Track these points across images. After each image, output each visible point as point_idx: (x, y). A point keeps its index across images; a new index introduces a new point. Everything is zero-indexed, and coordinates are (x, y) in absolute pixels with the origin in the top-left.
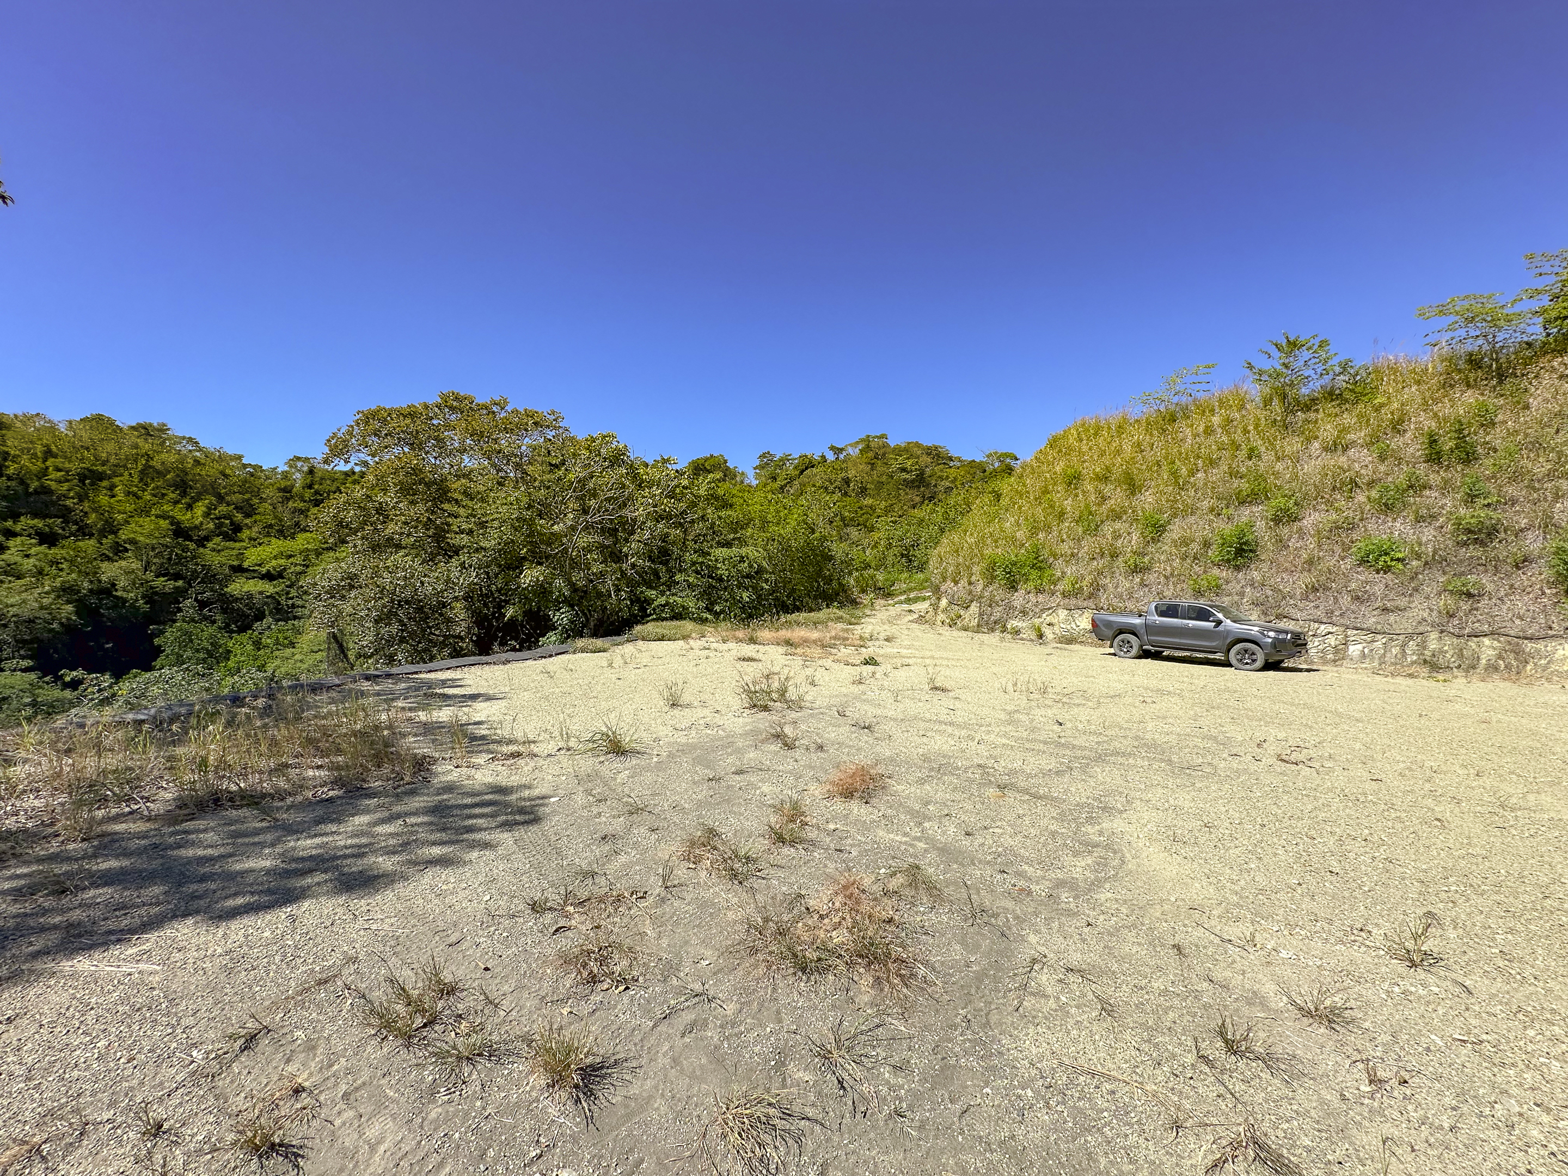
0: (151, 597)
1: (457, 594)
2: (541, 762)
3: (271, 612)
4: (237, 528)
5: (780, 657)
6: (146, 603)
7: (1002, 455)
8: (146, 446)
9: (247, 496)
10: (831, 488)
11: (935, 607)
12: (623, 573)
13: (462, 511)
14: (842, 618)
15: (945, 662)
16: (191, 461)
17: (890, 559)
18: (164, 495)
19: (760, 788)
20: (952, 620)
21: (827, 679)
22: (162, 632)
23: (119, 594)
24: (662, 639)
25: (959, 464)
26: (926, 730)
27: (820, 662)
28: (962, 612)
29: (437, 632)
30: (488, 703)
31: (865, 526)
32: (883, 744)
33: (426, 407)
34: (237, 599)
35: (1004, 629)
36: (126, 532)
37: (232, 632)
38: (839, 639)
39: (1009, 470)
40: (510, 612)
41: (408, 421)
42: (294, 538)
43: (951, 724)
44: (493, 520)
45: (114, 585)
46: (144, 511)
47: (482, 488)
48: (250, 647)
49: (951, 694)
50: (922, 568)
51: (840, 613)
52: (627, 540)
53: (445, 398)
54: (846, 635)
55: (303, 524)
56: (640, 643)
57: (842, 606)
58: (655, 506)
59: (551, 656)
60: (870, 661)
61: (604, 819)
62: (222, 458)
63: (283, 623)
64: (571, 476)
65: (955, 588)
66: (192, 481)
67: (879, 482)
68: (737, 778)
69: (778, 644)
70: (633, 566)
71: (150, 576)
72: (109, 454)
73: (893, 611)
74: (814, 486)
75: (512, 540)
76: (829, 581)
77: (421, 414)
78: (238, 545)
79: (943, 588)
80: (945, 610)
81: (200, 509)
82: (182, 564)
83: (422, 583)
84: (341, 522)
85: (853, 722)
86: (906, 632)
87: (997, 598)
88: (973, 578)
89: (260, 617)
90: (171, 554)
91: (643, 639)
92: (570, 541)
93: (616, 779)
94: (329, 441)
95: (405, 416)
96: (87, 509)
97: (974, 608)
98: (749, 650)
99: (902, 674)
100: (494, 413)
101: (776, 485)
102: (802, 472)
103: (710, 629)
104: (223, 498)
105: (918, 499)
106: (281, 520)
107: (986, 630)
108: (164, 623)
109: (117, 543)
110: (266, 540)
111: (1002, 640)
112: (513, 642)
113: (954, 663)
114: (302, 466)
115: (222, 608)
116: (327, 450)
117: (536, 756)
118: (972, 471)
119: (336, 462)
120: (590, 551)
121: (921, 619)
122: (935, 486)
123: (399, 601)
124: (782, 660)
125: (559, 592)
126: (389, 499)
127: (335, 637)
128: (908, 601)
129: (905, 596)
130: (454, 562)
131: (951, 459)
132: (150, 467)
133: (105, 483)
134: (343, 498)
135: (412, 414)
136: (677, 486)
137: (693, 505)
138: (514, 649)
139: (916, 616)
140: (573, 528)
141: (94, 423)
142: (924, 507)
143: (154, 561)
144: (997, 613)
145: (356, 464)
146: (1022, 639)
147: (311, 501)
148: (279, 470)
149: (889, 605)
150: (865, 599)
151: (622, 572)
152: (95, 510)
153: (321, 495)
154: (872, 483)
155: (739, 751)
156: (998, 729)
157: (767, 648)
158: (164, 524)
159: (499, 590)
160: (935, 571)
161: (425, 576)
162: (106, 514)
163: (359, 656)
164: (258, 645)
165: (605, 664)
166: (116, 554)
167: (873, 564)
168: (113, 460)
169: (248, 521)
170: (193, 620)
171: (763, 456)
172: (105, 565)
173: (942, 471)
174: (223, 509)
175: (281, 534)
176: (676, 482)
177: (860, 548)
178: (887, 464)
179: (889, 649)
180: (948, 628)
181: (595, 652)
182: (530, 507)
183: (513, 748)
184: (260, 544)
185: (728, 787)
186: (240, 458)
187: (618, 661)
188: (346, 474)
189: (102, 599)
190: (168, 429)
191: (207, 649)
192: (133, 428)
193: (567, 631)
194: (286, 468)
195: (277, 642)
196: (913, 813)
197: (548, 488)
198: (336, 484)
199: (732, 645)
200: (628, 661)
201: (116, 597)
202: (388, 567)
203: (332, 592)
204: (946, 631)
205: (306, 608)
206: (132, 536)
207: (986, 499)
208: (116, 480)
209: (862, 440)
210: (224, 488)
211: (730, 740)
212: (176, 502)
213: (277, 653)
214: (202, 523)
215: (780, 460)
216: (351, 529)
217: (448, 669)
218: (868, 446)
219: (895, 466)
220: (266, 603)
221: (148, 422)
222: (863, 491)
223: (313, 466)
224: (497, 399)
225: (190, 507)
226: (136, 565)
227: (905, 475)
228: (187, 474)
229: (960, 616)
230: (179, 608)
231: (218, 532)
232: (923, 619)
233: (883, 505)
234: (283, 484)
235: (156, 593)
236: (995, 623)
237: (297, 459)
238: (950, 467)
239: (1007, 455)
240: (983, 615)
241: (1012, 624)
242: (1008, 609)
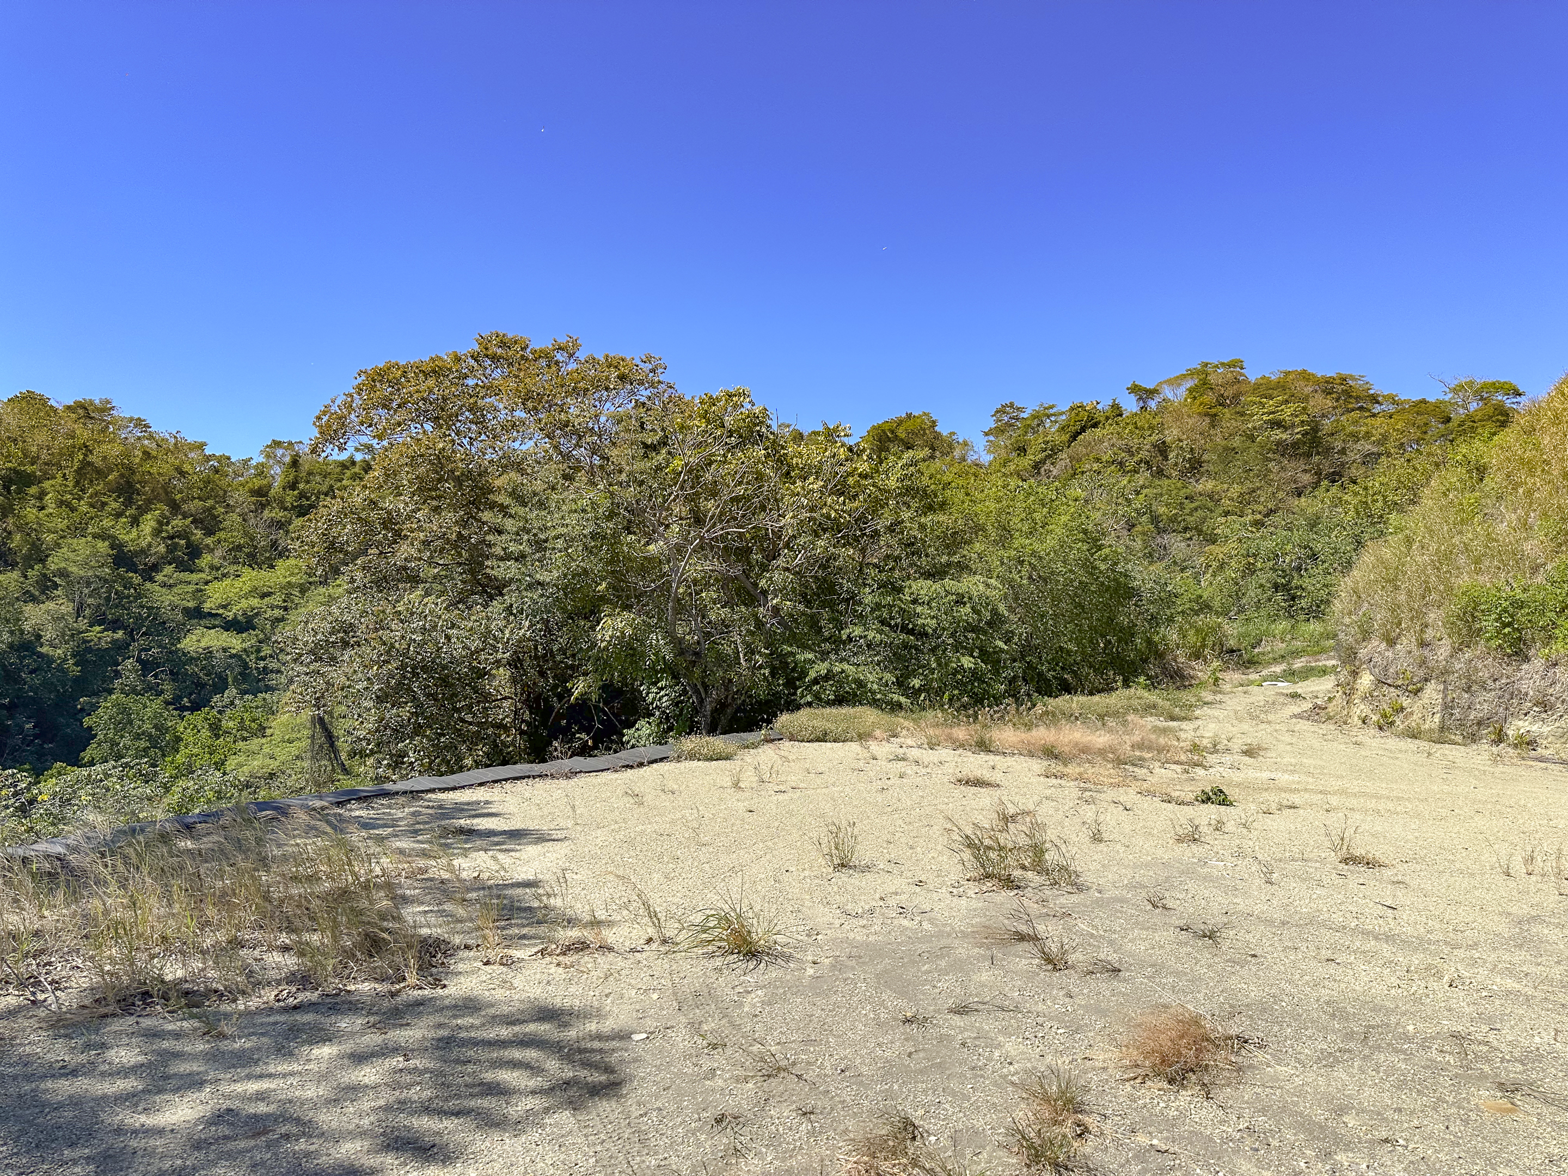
0: (83, 653)
1: (499, 656)
2: (620, 963)
3: (235, 680)
4: (195, 552)
5: (1035, 780)
6: (76, 664)
7: (1485, 386)
8: (83, 433)
9: (210, 503)
10: (1131, 463)
11: (1349, 691)
12: (759, 624)
13: (509, 524)
14: (1154, 707)
15: (1372, 804)
16: (141, 454)
17: (1252, 593)
18: (104, 504)
19: (999, 1046)
20: (1384, 716)
21: (1127, 828)
22: (95, 707)
23: (44, 650)
24: (822, 738)
25: (1392, 408)
26: (1334, 948)
27: (1111, 794)
28: (1406, 702)
29: (469, 718)
30: (539, 848)
31: (1200, 532)
32: (1244, 972)
33: (458, 359)
34: (192, 658)
35: (1500, 738)
36: (56, 560)
37: (183, 709)
38: (1150, 749)
39: (1502, 418)
40: (579, 687)
41: (431, 382)
42: (272, 567)
43: (1389, 938)
44: (557, 537)
45: (39, 637)
46: (78, 530)
47: (539, 486)
48: (205, 733)
49: (1387, 873)
50: (1317, 611)
51: (1151, 697)
52: (764, 568)
53: (484, 342)
54: (1162, 741)
55: (282, 543)
56: (786, 744)
57: (1153, 683)
58: (812, 510)
59: (641, 765)
60: (1216, 797)
61: (720, 1082)
62: (179, 447)
63: (251, 697)
64: (677, 463)
65: (1389, 654)
66: (139, 482)
67: (1226, 449)
68: (957, 1020)
69: (1031, 755)
70: (776, 610)
71: (83, 624)
72: (40, 448)
73: (1261, 694)
74: (1098, 460)
75: (585, 570)
76: (1127, 634)
77: (450, 370)
78: (195, 577)
79: (1363, 653)
80: (1368, 697)
81: (149, 523)
82: (124, 608)
83: (448, 638)
84: (333, 543)
85: (1182, 923)
86: (1287, 738)
87: (1484, 674)
88: (1429, 634)
89: (221, 686)
90: (110, 593)
91: (792, 738)
92: (675, 570)
93: (741, 1005)
94: (319, 418)
95: (426, 375)
96: (11, 527)
97: (1432, 692)
98: (976, 764)
99: (1279, 824)
100: (557, 363)
101: (1026, 462)
102: (1074, 437)
103: (906, 723)
104: (179, 507)
105: (1306, 478)
106: (252, 540)
107: (1459, 739)
108: (96, 694)
109: (45, 575)
110: (232, 569)
111: (1496, 759)
112: (584, 736)
113: (1390, 806)
114: (283, 455)
115: (172, 673)
116: (315, 433)
117: (611, 949)
118: (1420, 420)
119: (329, 451)
120: (707, 585)
121: (1318, 713)
122: (1343, 452)
123: (414, 668)
124: (1042, 786)
125: (656, 654)
126: (400, 504)
127: (321, 720)
128: (1291, 675)
129: (1284, 666)
130: (496, 606)
131: (1375, 399)
132: (89, 464)
133: (33, 490)
134: (336, 505)
135: (436, 372)
136: (850, 474)
137: (876, 505)
138: (584, 751)
139: (1307, 706)
140: (679, 549)
141: (24, 404)
142: (1320, 492)
143: (90, 601)
144: (1484, 704)
145: (357, 450)
146: (1541, 759)
147: (294, 507)
148: (254, 462)
149: (1251, 683)
150: (1201, 671)
151: (757, 619)
152: (20, 528)
153: (308, 499)
154: (1214, 450)
155: (959, 966)
156: (1493, 957)
157: (1010, 761)
158: (103, 546)
159: (562, 651)
160: (1347, 620)
161: (453, 626)
162: (33, 535)
163: (352, 754)
164: (216, 729)
165: (727, 781)
166: (43, 592)
167: (1216, 604)
168: (44, 456)
169: (209, 541)
170: (134, 691)
171: (1001, 411)
172: (29, 609)
173: (1355, 422)
174: (178, 523)
175: (253, 560)
176: (848, 467)
177: (1188, 573)
178: (1242, 414)
179: (1253, 772)
180: (1373, 731)
181: (711, 759)
182: (611, 515)
183: (574, 934)
184: (224, 575)
185: (941, 1039)
186: (201, 446)
187: (749, 779)
188: (344, 466)
189: (24, 657)
190: (113, 408)
191: (150, 735)
192: (69, 408)
193: (667, 718)
194: (262, 459)
195: (242, 728)
196: (1308, 1127)
197: (641, 483)
198: (328, 482)
199: (944, 753)
200: (766, 777)
201: (41, 655)
202: (399, 613)
203: (317, 653)
204: (1373, 740)
205: (282, 673)
206: (63, 565)
207: (1454, 476)
208: (47, 484)
209: (1192, 373)
210: (181, 492)
211: (944, 942)
212: (119, 515)
213: (241, 744)
214: (150, 545)
215: (1034, 417)
216: (346, 553)
217: (481, 784)
218: (1205, 383)
219: (1257, 420)
220: (229, 666)
221: (87, 398)
222: (1195, 466)
223: (297, 455)
224: (563, 340)
225: (135, 521)
226: (67, 608)
227: (1279, 435)
228: (133, 473)
229: (1402, 709)
230: (117, 672)
231: (171, 558)
232: (1323, 713)
233: (1235, 491)
234: (257, 483)
235: (90, 650)
236: (1479, 723)
237: (277, 444)
238: (1374, 415)
239: (1497, 387)
240: (1452, 708)
241: (1518, 727)
242: (1507, 696)
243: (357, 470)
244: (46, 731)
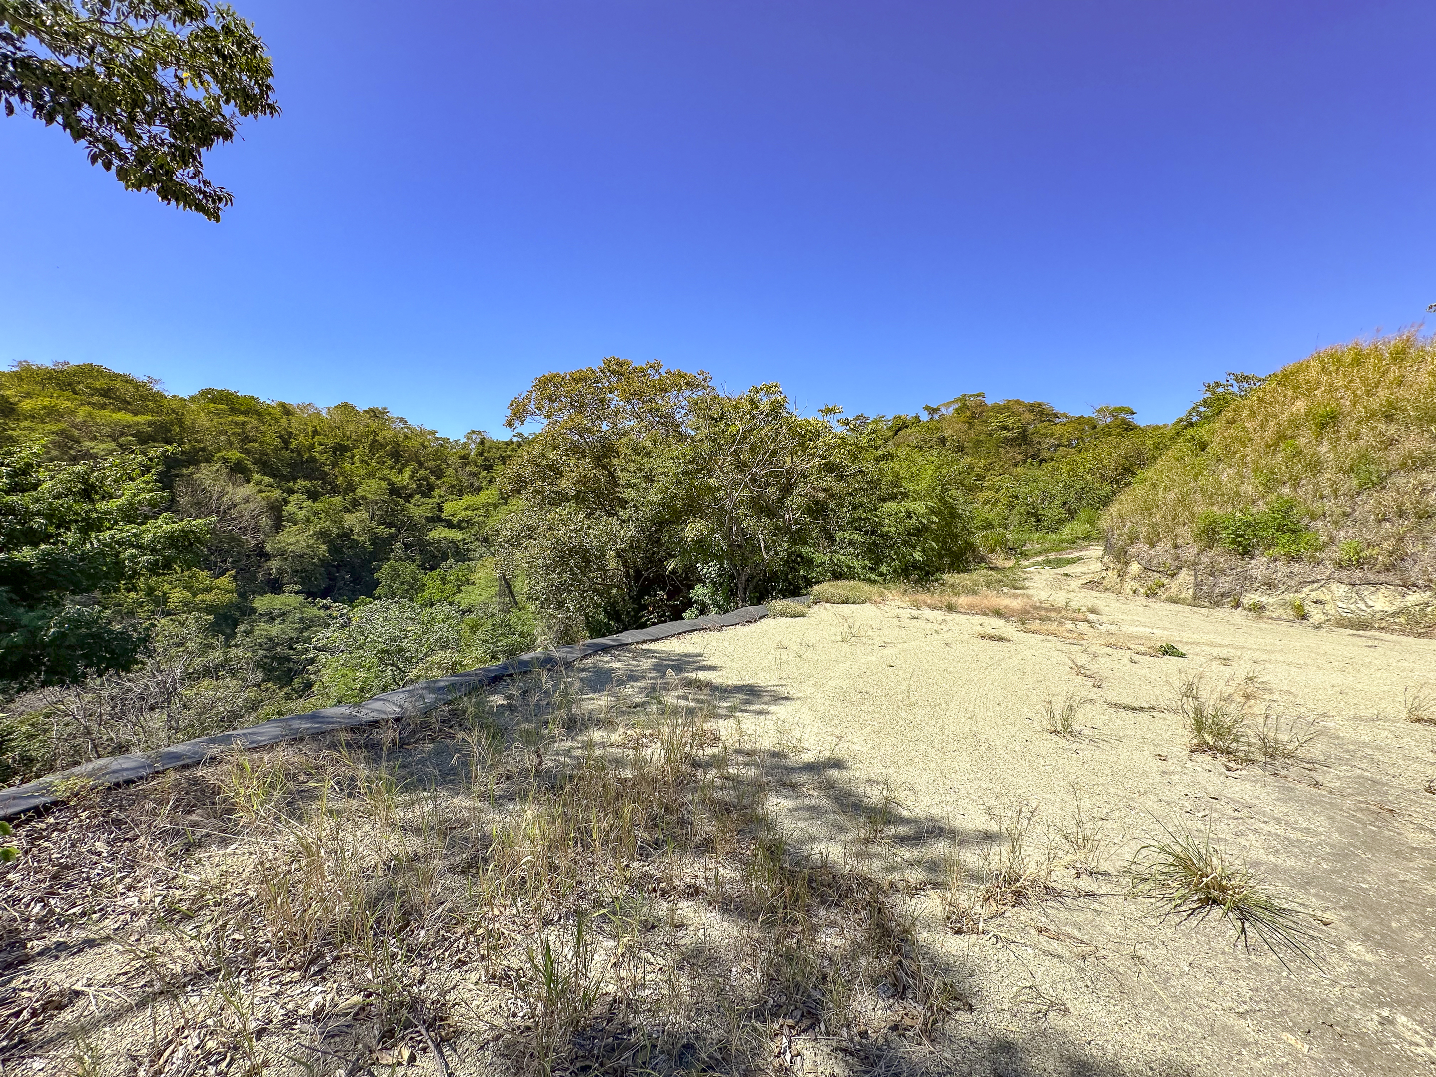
0: (375, 539)
1: (618, 546)
3: (452, 555)
4: (431, 488)
6: (371, 545)
7: (1115, 410)
8: (374, 425)
9: (439, 462)
11: (1121, 574)
16: (403, 436)
18: (384, 462)
20: (1150, 590)
22: (381, 568)
23: (354, 537)
24: (846, 601)
25: (1065, 421)
28: (1166, 581)
33: (593, 372)
34: (431, 543)
35: (1237, 604)
36: (360, 491)
37: (426, 569)
39: (1125, 426)
40: (671, 565)
41: (578, 385)
42: (474, 495)
44: (659, 474)
45: (352, 530)
46: (371, 475)
47: (647, 444)
48: (438, 582)
53: (607, 363)
55: (477, 484)
60: (1169, 650)
62: (422, 433)
63: (461, 564)
65: (1152, 552)
66: (403, 451)
67: (977, 441)
71: (374, 524)
72: (351, 432)
74: (909, 445)
75: (676, 494)
77: (589, 378)
78: (431, 500)
79: (1132, 551)
80: (1137, 578)
81: (407, 473)
82: (395, 516)
87: (1223, 566)
88: (1181, 541)
89: (445, 558)
90: (388, 508)
91: (827, 601)
95: (576, 381)
96: (337, 473)
97: (1185, 576)
100: (650, 375)
102: (896, 433)
104: (423, 464)
105: (1020, 457)
106: (461, 482)
107: (1208, 604)
108: (381, 561)
109: (354, 498)
111: (1235, 616)
114: (476, 438)
115: (420, 550)
118: (1080, 427)
122: (1039, 443)
131: (1056, 416)
132: (377, 441)
133: (348, 454)
135: (578, 379)
139: (1083, 581)
141: (343, 409)
142: (1027, 465)
143: (378, 512)
146: (1269, 618)
147: (482, 466)
148: (461, 442)
152: (342, 474)
153: (489, 461)
154: (971, 441)
158: (384, 484)
162: (348, 477)
164: (444, 580)
166: (354, 507)
168: (354, 437)
169: (438, 482)
170: (401, 559)
172: (347, 516)
173: (1046, 428)
174: (422, 472)
175: (462, 492)
178: (985, 422)
180: (1144, 599)
181: (795, 616)
182: (694, 461)
184: (448, 500)
186: (435, 432)
188: (507, 444)
189: (345, 540)
190: (388, 412)
191: (410, 583)
192: (366, 411)
194: (465, 440)
195: (457, 580)
198: (499, 452)
201: (353, 540)
204: (1140, 602)
206: (364, 493)
208: (355, 451)
209: (957, 400)
210: (424, 456)
212: (392, 468)
214: (408, 484)
215: (874, 422)
218: (965, 405)
219: (995, 424)
220: (449, 547)
221: (375, 407)
222: (960, 450)
223: (484, 438)
224: (652, 362)
225: (400, 471)
226: (366, 515)
227: (1005, 433)
228: (399, 446)
229: (1163, 585)
230: (392, 549)
231: (419, 490)
232: (1101, 586)
233: (982, 463)
234: (463, 452)
235: (378, 538)
236: (1222, 596)
237: (473, 432)
238: (1055, 424)
239: (1121, 410)
240: (1202, 585)
241: (1249, 599)
242: (1241, 579)
243: (514, 446)
244: (356, 580)
